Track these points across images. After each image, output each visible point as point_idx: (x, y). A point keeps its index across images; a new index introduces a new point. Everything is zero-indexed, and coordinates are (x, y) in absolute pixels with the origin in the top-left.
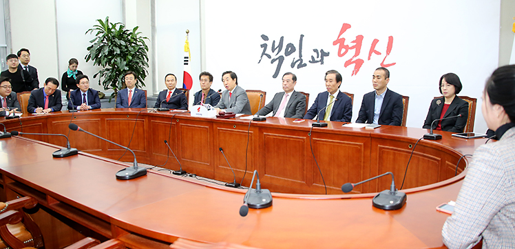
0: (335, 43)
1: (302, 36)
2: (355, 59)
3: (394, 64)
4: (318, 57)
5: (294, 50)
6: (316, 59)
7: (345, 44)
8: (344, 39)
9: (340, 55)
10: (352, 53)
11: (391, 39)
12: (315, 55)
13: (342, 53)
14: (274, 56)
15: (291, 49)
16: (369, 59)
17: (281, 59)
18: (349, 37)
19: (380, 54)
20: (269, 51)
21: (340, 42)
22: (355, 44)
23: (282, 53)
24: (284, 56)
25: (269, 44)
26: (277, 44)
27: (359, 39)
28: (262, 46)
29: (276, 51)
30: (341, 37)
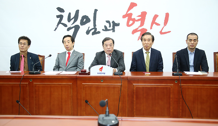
0: (124, 17)
1: (96, 11)
2: (140, 28)
3: (169, 32)
4: (110, 26)
5: (88, 20)
6: (108, 28)
7: (133, 17)
8: (131, 14)
9: (128, 25)
10: (137, 24)
11: (167, 15)
12: (107, 25)
13: (130, 24)
14: (69, 25)
15: (85, 20)
16: (151, 28)
17: (77, 28)
18: (136, 13)
19: (160, 25)
20: (65, 20)
21: (128, 16)
22: (140, 18)
23: (78, 23)
24: (80, 25)
25: (65, 15)
26: (72, 16)
27: (143, 15)
28: (58, 17)
29: (72, 21)
30: (128, 13)
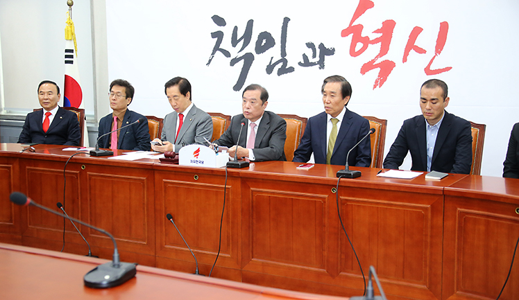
0: (345, 33)
1: (286, 20)
2: (379, 60)
3: (448, 69)
4: (314, 56)
5: (271, 43)
6: (311, 60)
7: (363, 35)
8: (360, 27)
9: (353, 53)
10: (373, 50)
11: (444, 27)
12: (309, 53)
13: (357, 49)
14: (235, 52)
15: (266, 41)
16: (405, 60)
17: (249, 59)
18: (371, 23)
19: (424, 52)
20: (226, 44)
21: (354, 31)
22: (380, 35)
23: (251, 48)
24: (254, 53)
25: (227, 32)
26: (240, 34)
27: (388, 27)
28: (214, 35)
29: (240, 44)
30: (354, 24)
